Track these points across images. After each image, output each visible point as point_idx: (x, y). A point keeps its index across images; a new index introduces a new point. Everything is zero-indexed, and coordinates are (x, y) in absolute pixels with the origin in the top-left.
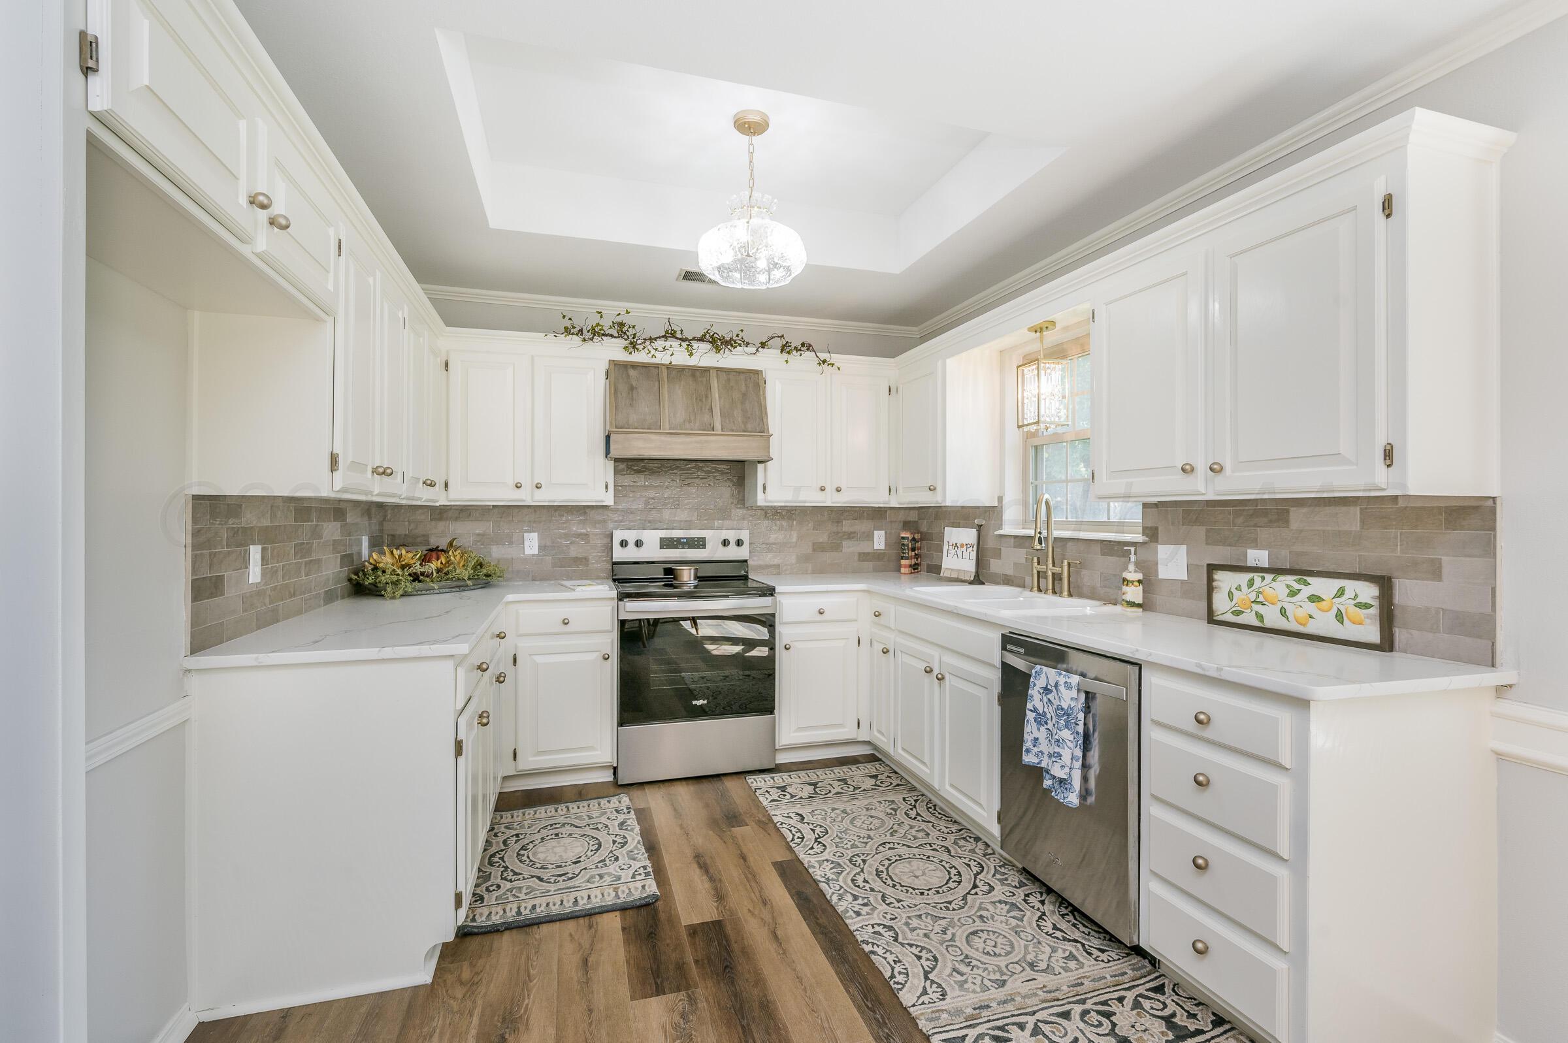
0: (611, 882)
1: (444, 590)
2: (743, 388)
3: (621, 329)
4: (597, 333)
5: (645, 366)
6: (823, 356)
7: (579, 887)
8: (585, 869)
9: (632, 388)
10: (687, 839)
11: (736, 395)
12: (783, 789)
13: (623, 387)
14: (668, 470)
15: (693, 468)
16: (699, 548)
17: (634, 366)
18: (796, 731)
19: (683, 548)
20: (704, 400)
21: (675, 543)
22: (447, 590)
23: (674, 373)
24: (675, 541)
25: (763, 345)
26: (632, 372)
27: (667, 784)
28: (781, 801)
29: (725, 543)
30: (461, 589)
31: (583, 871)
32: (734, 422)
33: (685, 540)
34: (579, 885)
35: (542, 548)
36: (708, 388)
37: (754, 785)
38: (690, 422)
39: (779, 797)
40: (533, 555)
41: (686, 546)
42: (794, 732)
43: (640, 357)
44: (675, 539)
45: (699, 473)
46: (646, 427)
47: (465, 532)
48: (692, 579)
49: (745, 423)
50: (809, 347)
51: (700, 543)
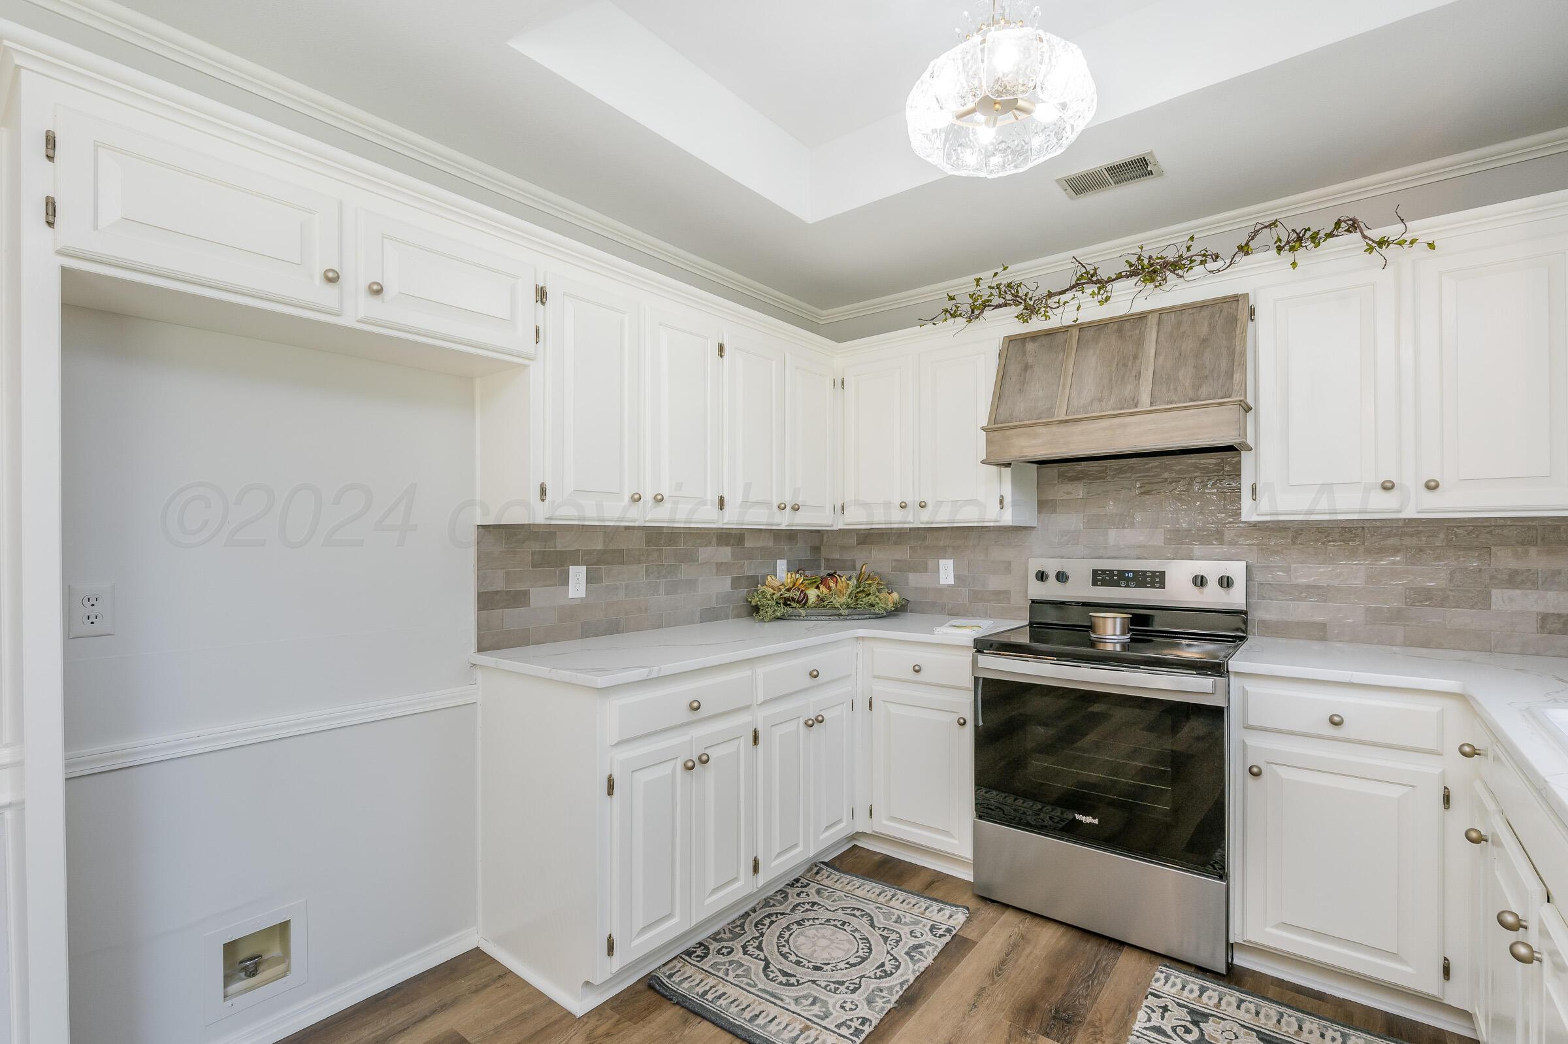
0: (816, 1016)
1: (822, 618)
2: (1204, 330)
3: (1012, 295)
4: (979, 308)
5: (1050, 333)
6: (1376, 234)
7: (782, 1000)
8: (814, 982)
9: (1026, 368)
10: (965, 1014)
11: (1189, 345)
12: (1198, 1017)
13: (1014, 369)
14: (1118, 473)
15: (1156, 467)
16: (1153, 587)
17: (1034, 337)
18: (1277, 926)
19: (1127, 586)
20: (1130, 363)
21: (1115, 578)
22: (826, 618)
23: (1089, 334)
24: (1115, 575)
25: (1244, 249)
26: (1030, 346)
27: (1037, 920)
28: (1170, 1037)
29: (1200, 581)
30: (841, 618)
31: (810, 983)
32: (1176, 389)
33: (1131, 575)
34: (782, 997)
35: (957, 577)
36: (1140, 343)
37: (1157, 986)
38: (1100, 400)
39: (1174, 1029)
40: (949, 586)
41: (1132, 584)
42: (1272, 927)
43: (1037, 324)
44: (1116, 573)
45: (1166, 475)
46: (1035, 417)
47: (879, 560)
48: (1118, 632)
49: (1196, 387)
50: (1354, 226)
51: (1156, 579)
